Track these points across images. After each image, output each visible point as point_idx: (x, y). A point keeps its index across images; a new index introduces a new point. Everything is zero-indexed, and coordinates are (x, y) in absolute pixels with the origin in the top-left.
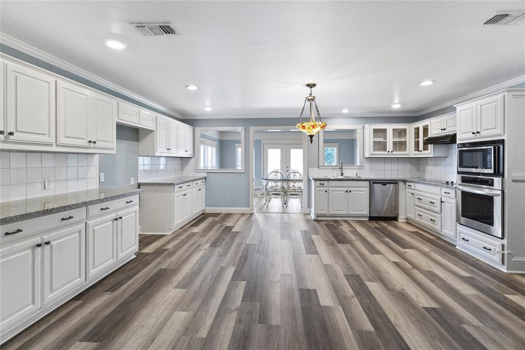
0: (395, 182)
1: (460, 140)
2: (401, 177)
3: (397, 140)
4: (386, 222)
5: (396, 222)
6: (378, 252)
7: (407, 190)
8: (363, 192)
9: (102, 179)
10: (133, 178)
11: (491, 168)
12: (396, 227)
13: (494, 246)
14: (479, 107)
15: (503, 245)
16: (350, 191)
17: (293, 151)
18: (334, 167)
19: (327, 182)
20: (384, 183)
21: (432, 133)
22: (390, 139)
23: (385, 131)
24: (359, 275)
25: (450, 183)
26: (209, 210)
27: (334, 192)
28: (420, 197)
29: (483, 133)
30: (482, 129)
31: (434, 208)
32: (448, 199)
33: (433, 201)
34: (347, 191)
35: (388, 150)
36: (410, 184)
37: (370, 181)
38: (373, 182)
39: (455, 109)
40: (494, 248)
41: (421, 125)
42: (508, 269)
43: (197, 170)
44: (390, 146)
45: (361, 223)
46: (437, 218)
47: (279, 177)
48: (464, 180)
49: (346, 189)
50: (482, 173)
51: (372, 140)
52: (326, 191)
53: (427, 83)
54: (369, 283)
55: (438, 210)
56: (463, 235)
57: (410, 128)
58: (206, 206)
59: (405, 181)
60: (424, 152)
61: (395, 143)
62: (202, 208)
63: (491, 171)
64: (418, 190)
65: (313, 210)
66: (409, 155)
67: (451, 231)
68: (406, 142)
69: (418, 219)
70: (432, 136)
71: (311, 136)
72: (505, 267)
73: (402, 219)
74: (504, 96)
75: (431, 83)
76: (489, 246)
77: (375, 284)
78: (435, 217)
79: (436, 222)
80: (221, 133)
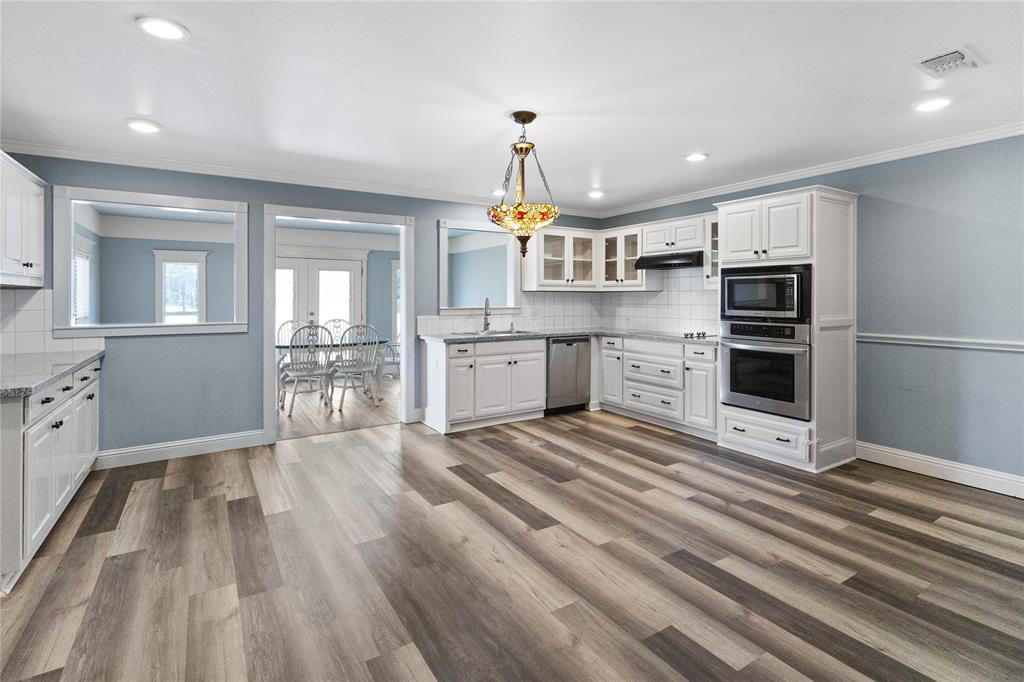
0: (584, 339)
1: (723, 263)
3: (580, 259)
4: (575, 415)
5: (587, 413)
7: (604, 351)
8: (536, 362)
11: (792, 310)
13: (795, 434)
14: (765, 211)
15: (810, 431)
16: (515, 362)
17: (324, 275)
18: (469, 312)
19: (471, 345)
20: (569, 340)
21: (645, 249)
22: (569, 257)
23: (562, 238)
24: (683, 550)
25: (695, 335)
26: (115, 457)
27: (485, 367)
28: (637, 363)
29: (772, 253)
30: (772, 246)
31: (669, 381)
32: (697, 364)
33: (666, 368)
34: (510, 363)
35: (566, 278)
36: (612, 340)
37: (548, 339)
38: (552, 340)
39: (716, 209)
40: (795, 437)
41: (620, 234)
42: (817, 468)
43: (62, 332)
46: (676, 397)
48: (735, 330)
49: (508, 358)
50: (771, 318)
51: (543, 256)
52: (471, 366)
53: (696, 157)
54: (719, 562)
55: (677, 383)
56: (732, 422)
57: (599, 238)
58: (102, 447)
60: (625, 282)
61: (576, 265)
63: (793, 314)
64: (630, 351)
66: (594, 286)
67: (706, 417)
68: (591, 263)
69: (630, 403)
70: (644, 255)
72: (814, 465)
73: (594, 406)
74: (811, 196)
75: (703, 157)
76: (785, 436)
77: (727, 559)
78: (671, 396)
79: (672, 406)
80: (103, 215)
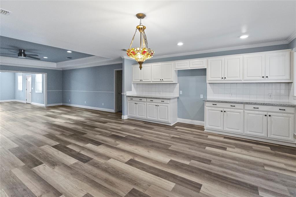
9: (181, 93)
10: (202, 95)
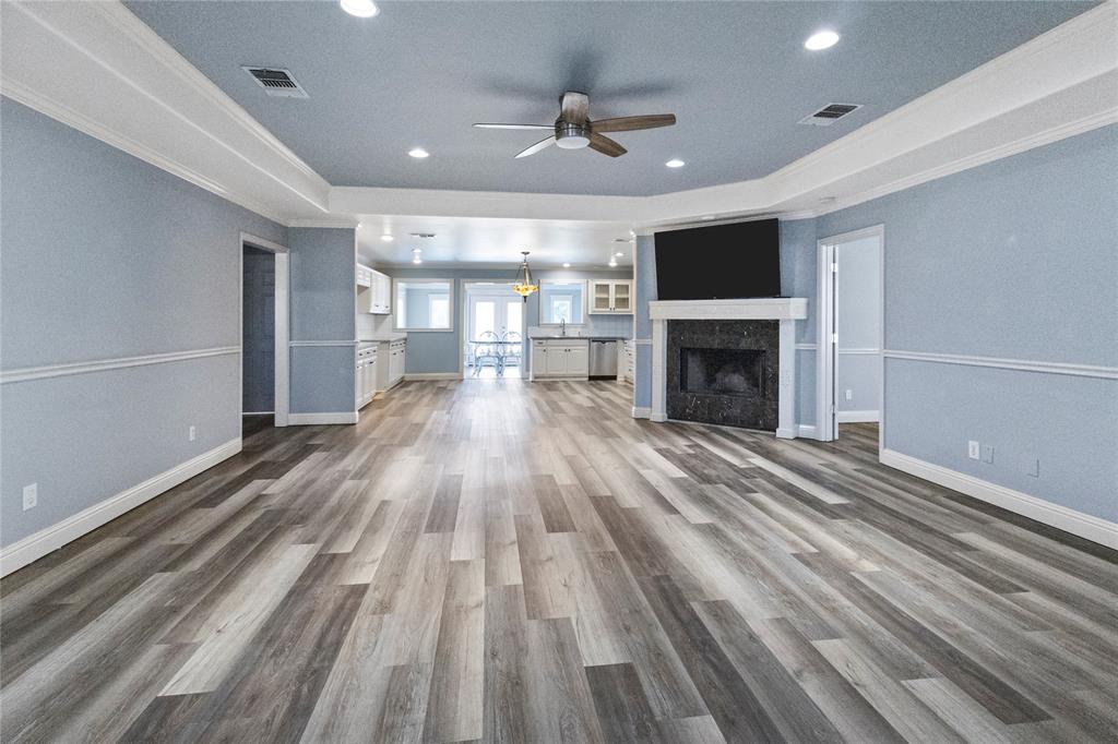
0: (614, 340)
2: (619, 336)
3: (620, 296)
5: (614, 381)
6: (577, 393)
8: (582, 351)
12: (616, 386)
16: (570, 351)
18: (555, 326)
19: (546, 341)
20: (604, 340)
22: (612, 295)
23: (607, 286)
27: (552, 352)
34: (566, 351)
35: (610, 307)
37: (591, 339)
44: (612, 303)
45: (580, 383)
47: (492, 339)
49: (565, 348)
51: (595, 296)
52: (545, 351)
57: (632, 285)
58: (406, 372)
59: (623, 339)
61: (617, 300)
62: (401, 375)
65: (531, 373)
66: (631, 312)
68: (628, 298)
71: (525, 297)
73: (620, 379)
